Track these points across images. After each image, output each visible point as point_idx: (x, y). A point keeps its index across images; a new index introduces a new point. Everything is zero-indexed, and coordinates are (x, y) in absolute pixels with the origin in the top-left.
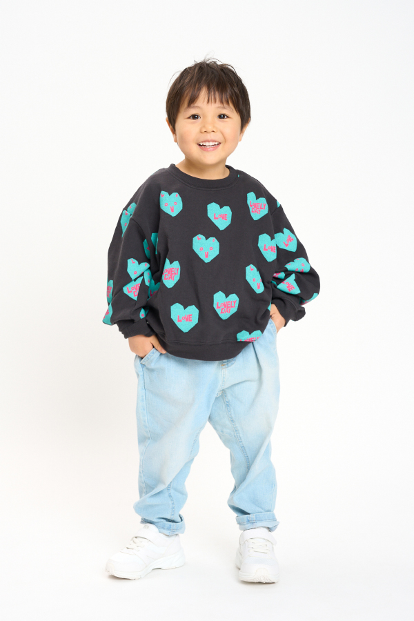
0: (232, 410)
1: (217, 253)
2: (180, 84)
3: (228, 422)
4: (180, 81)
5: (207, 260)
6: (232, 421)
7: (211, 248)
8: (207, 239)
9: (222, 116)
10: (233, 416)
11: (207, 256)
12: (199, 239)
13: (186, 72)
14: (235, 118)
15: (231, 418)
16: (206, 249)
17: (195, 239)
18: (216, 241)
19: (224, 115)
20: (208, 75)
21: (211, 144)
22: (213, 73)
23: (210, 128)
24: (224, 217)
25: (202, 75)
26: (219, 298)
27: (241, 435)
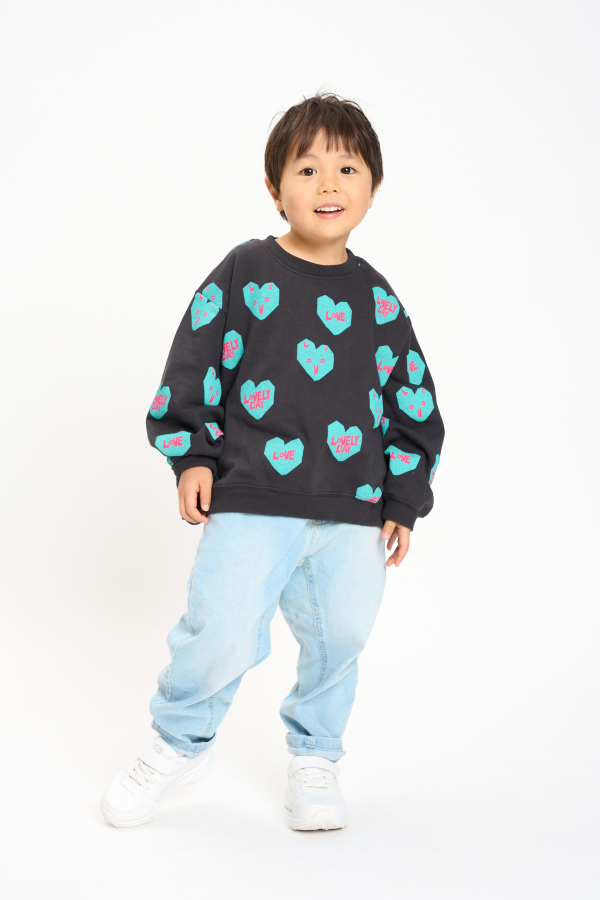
0: (317, 589)
1: (330, 367)
2: (286, 128)
3: (307, 605)
4: (285, 123)
5: (316, 377)
6: (315, 604)
7: (323, 361)
8: (317, 346)
9: (346, 170)
10: (317, 596)
11: (316, 372)
12: (306, 346)
13: (292, 113)
14: (365, 172)
15: (314, 599)
16: (316, 362)
17: (300, 346)
18: (329, 350)
19: (349, 168)
20: (325, 112)
21: (332, 209)
22: (332, 110)
23: (330, 186)
24: (340, 317)
25: (317, 113)
26: (335, 430)
27: (323, 627)
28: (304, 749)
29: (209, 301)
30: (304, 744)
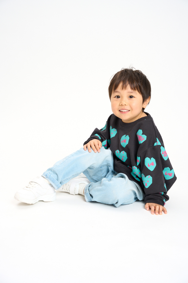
21: (125, 111)
23: (124, 103)
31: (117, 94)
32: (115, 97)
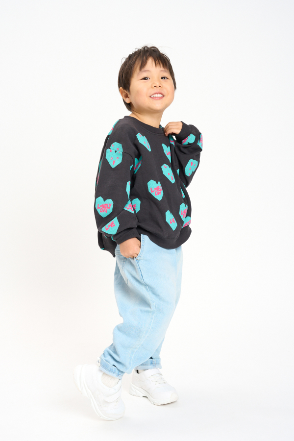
28: (151, 366)
29: (116, 151)
30: (152, 363)
31: (144, 75)
32: (142, 79)
